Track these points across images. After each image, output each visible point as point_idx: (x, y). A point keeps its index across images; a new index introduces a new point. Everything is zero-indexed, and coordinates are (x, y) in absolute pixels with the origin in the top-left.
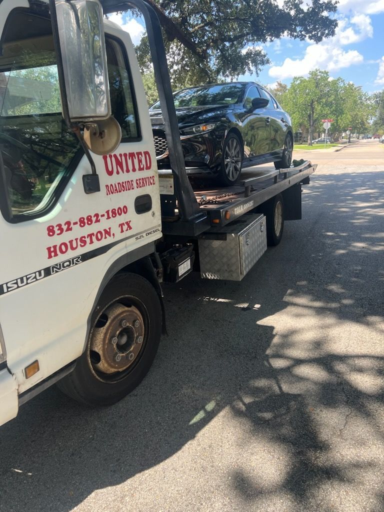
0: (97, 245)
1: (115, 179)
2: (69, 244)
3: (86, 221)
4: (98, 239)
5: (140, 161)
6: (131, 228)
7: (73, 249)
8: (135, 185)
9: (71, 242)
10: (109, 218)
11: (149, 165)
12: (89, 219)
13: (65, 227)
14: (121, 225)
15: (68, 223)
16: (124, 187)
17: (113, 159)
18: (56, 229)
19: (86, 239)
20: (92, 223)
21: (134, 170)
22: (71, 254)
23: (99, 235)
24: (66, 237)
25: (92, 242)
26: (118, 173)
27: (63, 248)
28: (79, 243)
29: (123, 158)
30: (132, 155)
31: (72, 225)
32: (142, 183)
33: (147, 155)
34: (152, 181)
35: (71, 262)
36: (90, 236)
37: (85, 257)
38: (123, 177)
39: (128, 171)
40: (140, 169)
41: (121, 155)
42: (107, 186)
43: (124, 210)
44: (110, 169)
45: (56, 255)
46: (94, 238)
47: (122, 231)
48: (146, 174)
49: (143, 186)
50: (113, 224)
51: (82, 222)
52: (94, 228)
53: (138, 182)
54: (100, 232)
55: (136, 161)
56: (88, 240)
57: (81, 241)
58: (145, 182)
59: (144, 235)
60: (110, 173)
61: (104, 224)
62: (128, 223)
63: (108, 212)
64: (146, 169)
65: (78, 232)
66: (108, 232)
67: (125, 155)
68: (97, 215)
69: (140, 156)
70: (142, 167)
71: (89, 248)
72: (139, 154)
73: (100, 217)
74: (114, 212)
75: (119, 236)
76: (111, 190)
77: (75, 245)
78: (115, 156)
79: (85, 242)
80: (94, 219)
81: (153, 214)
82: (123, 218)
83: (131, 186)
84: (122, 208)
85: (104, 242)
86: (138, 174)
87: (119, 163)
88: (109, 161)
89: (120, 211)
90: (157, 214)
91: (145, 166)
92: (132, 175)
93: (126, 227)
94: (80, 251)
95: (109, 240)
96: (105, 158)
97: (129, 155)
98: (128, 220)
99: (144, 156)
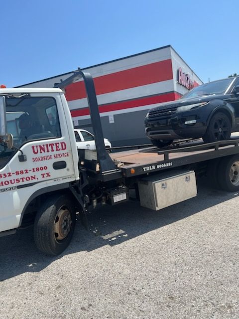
0: (26, 182)
1: (39, 155)
2: (10, 182)
3: (19, 173)
4: (27, 180)
5: (57, 147)
6: (49, 176)
8: (53, 157)
9: (11, 181)
10: (34, 171)
11: (64, 148)
12: (22, 172)
13: (8, 175)
14: (43, 175)
16: (44, 158)
17: (38, 147)
18: (3, 176)
21: (53, 150)
22: (10, 185)
23: (28, 179)
24: (8, 179)
25: (23, 181)
26: (41, 152)
27: (7, 183)
28: (15, 181)
29: (45, 147)
30: (52, 145)
31: (11, 174)
32: (60, 156)
33: (63, 144)
34: (66, 155)
35: (11, 189)
36: (23, 179)
37: (19, 187)
38: (44, 154)
39: (48, 151)
40: (57, 150)
41: (44, 145)
42: (33, 159)
43: (46, 168)
44: (36, 151)
45: (3, 185)
46: (25, 180)
47: (43, 177)
48: (61, 152)
50: (38, 174)
51: (17, 173)
52: (25, 175)
53: (56, 156)
54: (29, 177)
55: (54, 148)
56: (21, 180)
57: (17, 180)
59: (61, 179)
60: (37, 153)
61: (31, 174)
63: (34, 169)
64: (62, 150)
65: (14, 177)
66: (33, 178)
67: (47, 145)
68: (27, 170)
69: (58, 145)
70: (59, 149)
71: (21, 183)
72: (56, 144)
73: (28, 171)
74: (38, 169)
75: (41, 179)
76: (35, 160)
77: (13, 182)
78: (40, 146)
79: (19, 181)
80: (24, 172)
81: (68, 170)
82: (44, 171)
83: (50, 157)
84: (43, 167)
85: (31, 182)
86: (56, 152)
87: (42, 148)
88: (35, 148)
89: (42, 169)
90: (71, 170)
91: (61, 148)
92: (51, 153)
93: (46, 175)
94: (16, 184)
95: (34, 181)
96: (33, 147)
97: (50, 145)
98: (48, 172)
99: (60, 144)
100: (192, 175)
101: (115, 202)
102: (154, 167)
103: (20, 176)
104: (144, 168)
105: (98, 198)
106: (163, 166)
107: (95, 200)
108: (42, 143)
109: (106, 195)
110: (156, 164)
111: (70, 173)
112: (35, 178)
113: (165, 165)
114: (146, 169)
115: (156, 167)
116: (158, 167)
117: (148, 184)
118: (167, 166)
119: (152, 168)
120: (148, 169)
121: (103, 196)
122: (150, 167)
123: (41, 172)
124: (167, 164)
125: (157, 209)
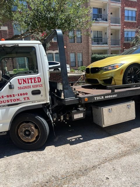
0: (13, 103)
1: (22, 85)
2: (3, 102)
3: (9, 96)
5: (35, 80)
6: (29, 99)
7: (4, 102)
8: (32, 87)
9: (3, 101)
10: (19, 95)
11: (39, 81)
12: (11, 96)
13: (1, 97)
14: (25, 98)
15: (3, 96)
16: (26, 87)
17: (22, 80)
19: (9, 101)
20: (11, 97)
21: (32, 82)
22: (3, 104)
23: (15, 100)
24: (2, 99)
25: (11, 102)
26: (24, 83)
27: (1, 102)
28: (6, 101)
29: (27, 80)
30: (31, 79)
31: (4, 97)
32: (36, 86)
33: (39, 79)
34: (41, 86)
35: (3, 106)
36: (11, 100)
37: (9, 105)
38: (26, 85)
39: (28, 83)
40: (35, 82)
41: (26, 79)
42: (18, 87)
43: (26, 94)
44: (20, 82)
46: (12, 101)
47: (25, 100)
48: (38, 84)
49: (36, 87)
50: (21, 98)
51: (8, 96)
52: (13, 98)
53: (34, 86)
55: (33, 81)
56: (10, 101)
57: (7, 101)
58: (37, 86)
59: (37, 102)
60: (21, 84)
61: (16, 97)
62: (27, 98)
63: (18, 94)
64: (38, 82)
65: (6, 99)
67: (28, 79)
68: (14, 95)
69: (35, 79)
70: (36, 82)
71: (10, 103)
72: (34, 78)
73: (15, 95)
74: (21, 94)
75: (23, 101)
76: (20, 88)
77: (5, 102)
78: (23, 79)
79: (9, 102)
81: (42, 96)
82: (25, 96)
83: (29, 87)
84: (25, 93)
85: (16, 102)
86: (33, 84)
87: (24, 81)
88: (20, 80)
89: (24, 94)
90: (44, 96)
91: (37, 81)
92: (30, 84)
93: (27, 99)
94: (7, 104)
95: (18, 102)
96: (19, 80)
97: (30, 78)
98: (28, 97)
99: (37, 79)
100: (132, 104)
101: (75, 118)
102: (102, 97)
103: (9, 98)
104: (95, 98)
105: (64, 115)
106: (110, 97)
107: (62, 116)
108: (25, 77)
109: (69, 113)
110: (104, 95)
111: (43, 98)
112: (19, 100)
113: (111, 96)
114: (96, 98)
115: (104, 97)
116: (106, 97)
117: (98, 109)
118: (113, 97)
119: (101, 98)
120: (98, 98)
121: (67, 114)
122: (100, 97)
123: (23, 96)
124: (113, 95)
125: (104, 126)
